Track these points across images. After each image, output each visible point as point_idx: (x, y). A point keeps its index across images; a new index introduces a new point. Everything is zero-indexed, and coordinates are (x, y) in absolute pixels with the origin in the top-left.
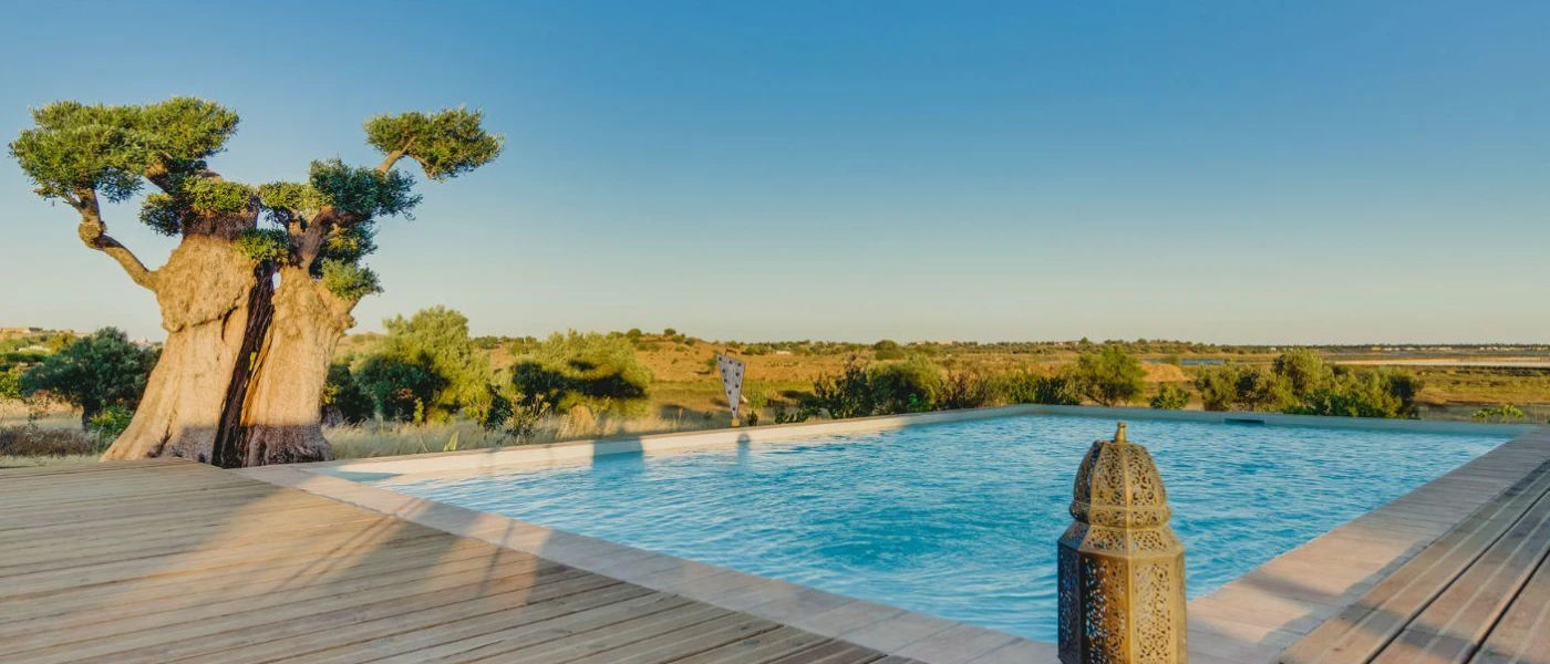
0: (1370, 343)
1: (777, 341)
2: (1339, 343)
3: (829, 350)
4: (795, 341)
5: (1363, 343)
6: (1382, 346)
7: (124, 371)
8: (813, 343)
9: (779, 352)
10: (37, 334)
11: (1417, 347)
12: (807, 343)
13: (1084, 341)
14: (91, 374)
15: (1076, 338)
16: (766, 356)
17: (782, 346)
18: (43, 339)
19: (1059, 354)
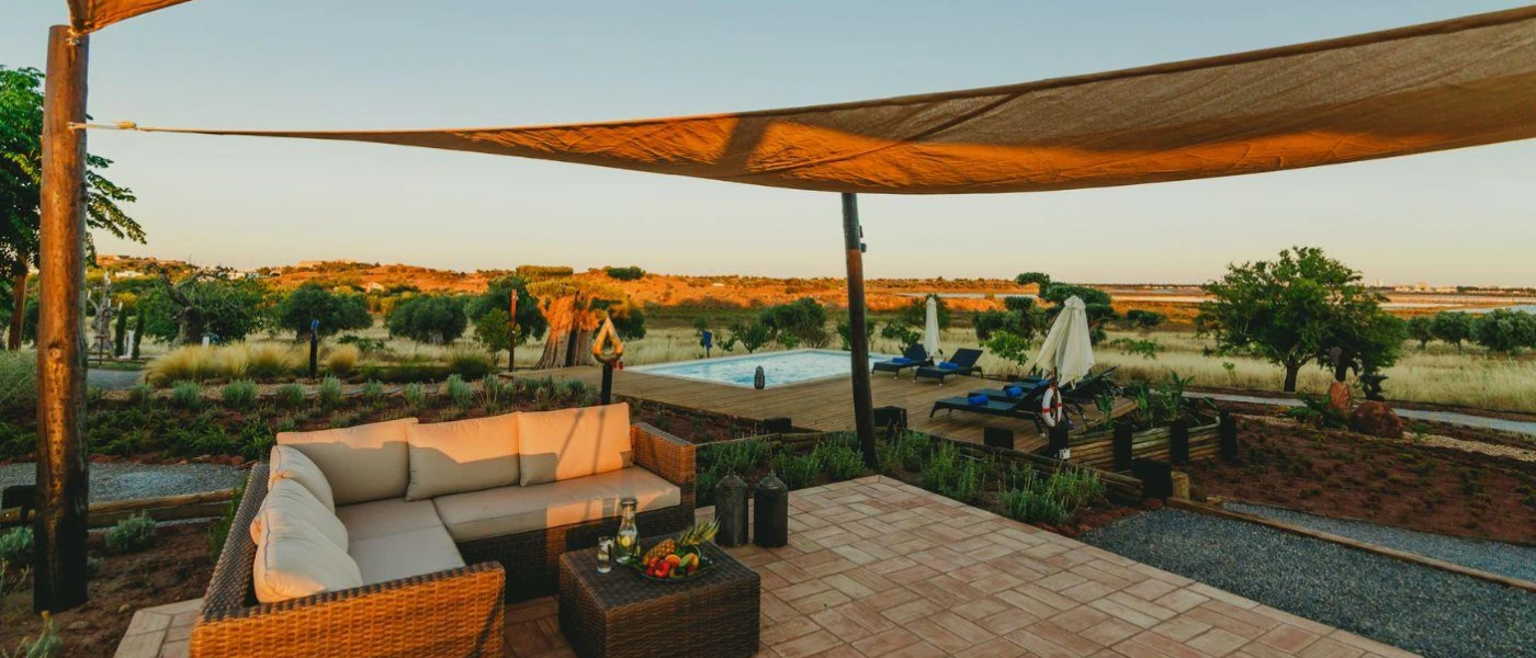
0: (1143, 282)
1: (713, 275)
2: (1121, 283)
3: (753, 282)
4: (727, 275)
5: (1138, 283)
6: (1151, 285)
7: (325, 310)
8: (741, 276)
9: (716, 285)
10: (127, 261)
11: (1175, 286)
12: (736, 277)
13: (940, 279)
14: (307, 312)
15: (934, 277)
16: (706, 288)
17: (716, 279)
18: (131, 265)
19: (921, 288)
